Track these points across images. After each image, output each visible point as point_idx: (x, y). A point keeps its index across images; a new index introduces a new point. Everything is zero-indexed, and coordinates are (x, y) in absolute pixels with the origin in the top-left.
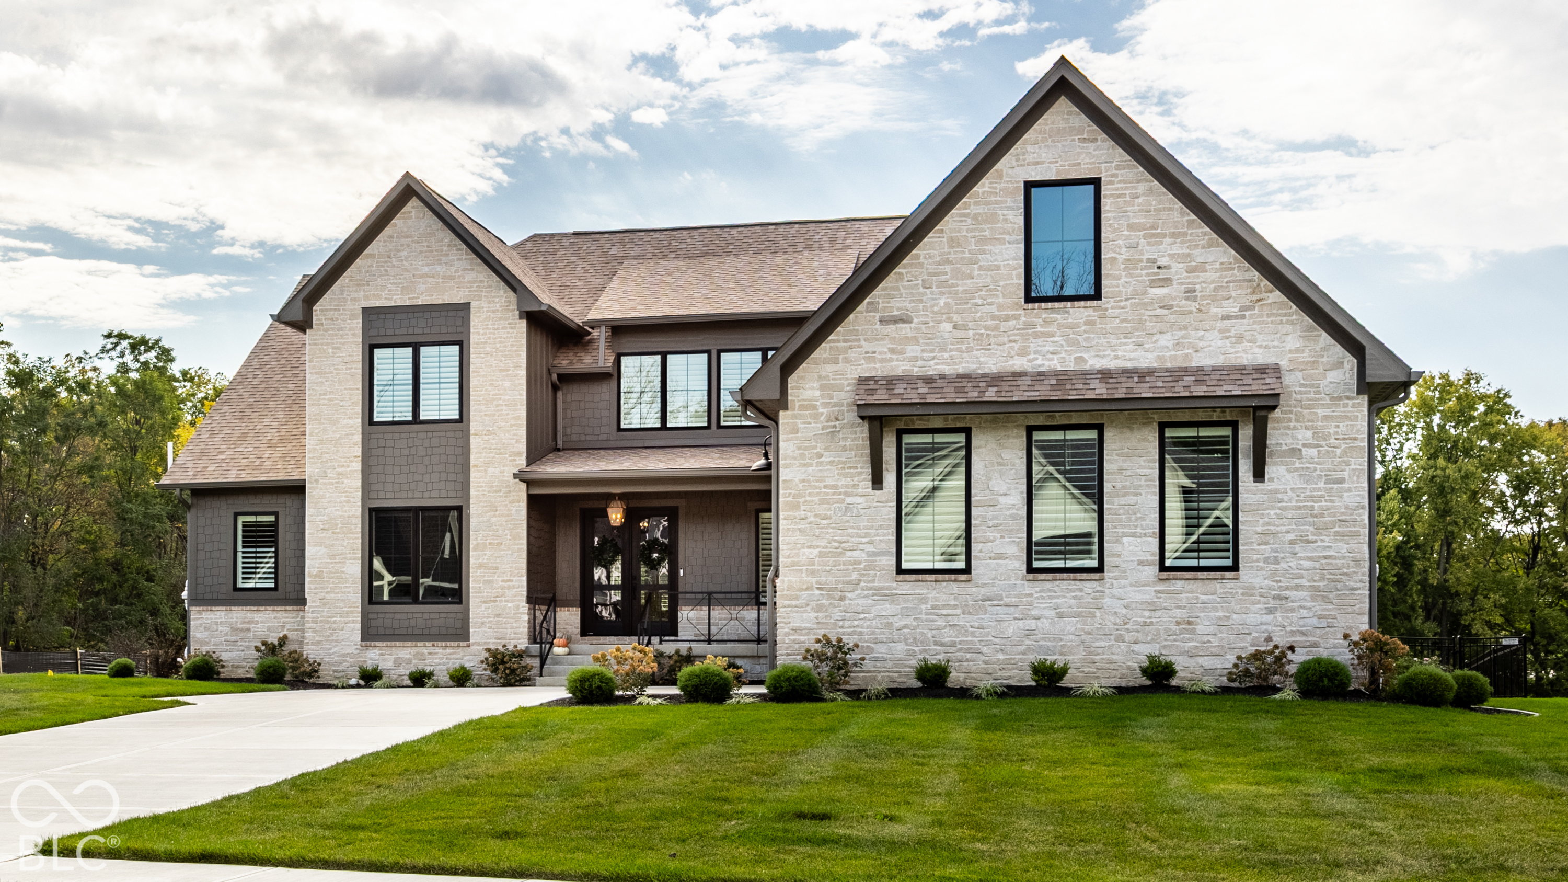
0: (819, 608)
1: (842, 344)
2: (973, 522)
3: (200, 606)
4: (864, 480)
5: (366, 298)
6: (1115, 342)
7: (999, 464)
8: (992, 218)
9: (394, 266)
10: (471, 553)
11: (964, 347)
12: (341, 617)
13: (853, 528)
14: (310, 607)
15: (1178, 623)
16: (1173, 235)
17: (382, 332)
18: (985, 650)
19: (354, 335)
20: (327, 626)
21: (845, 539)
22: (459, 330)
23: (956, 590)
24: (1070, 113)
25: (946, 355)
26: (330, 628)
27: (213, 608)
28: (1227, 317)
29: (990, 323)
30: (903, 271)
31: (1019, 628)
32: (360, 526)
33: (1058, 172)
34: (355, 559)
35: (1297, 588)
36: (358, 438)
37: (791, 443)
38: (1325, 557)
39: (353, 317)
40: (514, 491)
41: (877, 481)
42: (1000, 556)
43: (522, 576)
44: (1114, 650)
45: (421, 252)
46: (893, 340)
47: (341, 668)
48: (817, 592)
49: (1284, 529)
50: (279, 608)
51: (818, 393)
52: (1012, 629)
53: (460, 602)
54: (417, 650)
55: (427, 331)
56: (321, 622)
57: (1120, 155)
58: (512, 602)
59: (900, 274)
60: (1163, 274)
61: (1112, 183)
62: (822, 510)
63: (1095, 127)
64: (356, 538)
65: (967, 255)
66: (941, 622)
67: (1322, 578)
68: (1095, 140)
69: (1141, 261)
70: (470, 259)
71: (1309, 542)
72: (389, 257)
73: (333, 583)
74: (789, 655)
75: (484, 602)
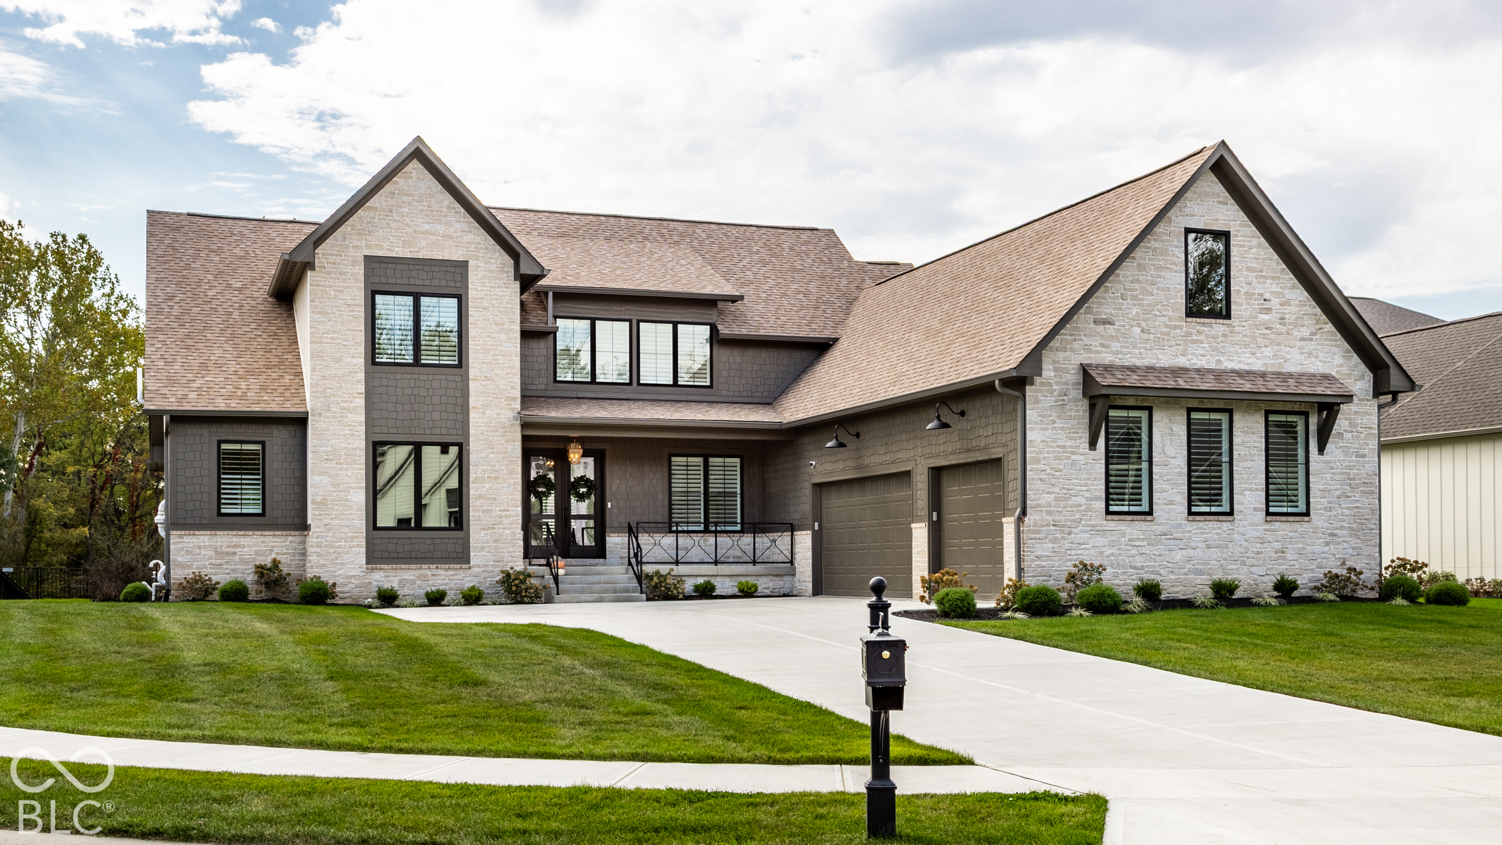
0: (1055, 540)
1: (1068, 337)
2: (1154, 477)
3: (181, 530)
4: (1084, 442)
5: (369, 247)
6: (1239, 351)
7: (1170, 435)
8: (1165, 252)
9: (395, 220)
10: (471, 485)
11: (1148, 346)
12: (346, 541)
13: (1076, 479)
14: (314, 532)
15: (1276, 552)
16: (1273, 278)
17: (384, 280)
18: (1162, 572)
19: (356, 280)
20: (332, 550)
21: (1071, 487)
22: (459, 284)
23: (1144, 528)
24: (1212, 182)
25: (1137, 351)
26: (334, 552)
27: (197, 532)
28: (1302, 339)
29: (1164, 330)
30: (1109, 285)
31: (1183, 556)
32: (364, 458)
33: (1205, 224)
34: (359, 488)
35: (1342, 528)
36: (361, 376)
37: (1034, 411)
38: (1356, 508)
39: (354, 263)
40: (509, 432)
41: (1093, 444)
42: (1171, 503)
43: (518, 506)
44: (1241, 571)
45: (422, 211)
46: (1102, 337)
47: (346, 589)
48: (1053, 528)
49: (1334, 487)
50: (268, 533)
51: (1053, 374)
52: (1179, 556)
53: (461, 529)
54: (421, 572)
55: (427, 283)
56: (326, 546)
57: (1242, 216)
58: (509, 529)
59: (1107, 287)
60: (1267, 305)
61: (1236, 236)
62: (1056, 464)
63: (1227, 194)
64: (360, 469)
65: (1149, 278)
66: (1134, 552)
67: (1355, 522)
68: (1226, 204)
69: (1254, 294)
70: (468, 222)
71: (1348, 497)
72: (391, 211)
73: (338, 510)
74: (1034, 576)
75: (484, 529)
